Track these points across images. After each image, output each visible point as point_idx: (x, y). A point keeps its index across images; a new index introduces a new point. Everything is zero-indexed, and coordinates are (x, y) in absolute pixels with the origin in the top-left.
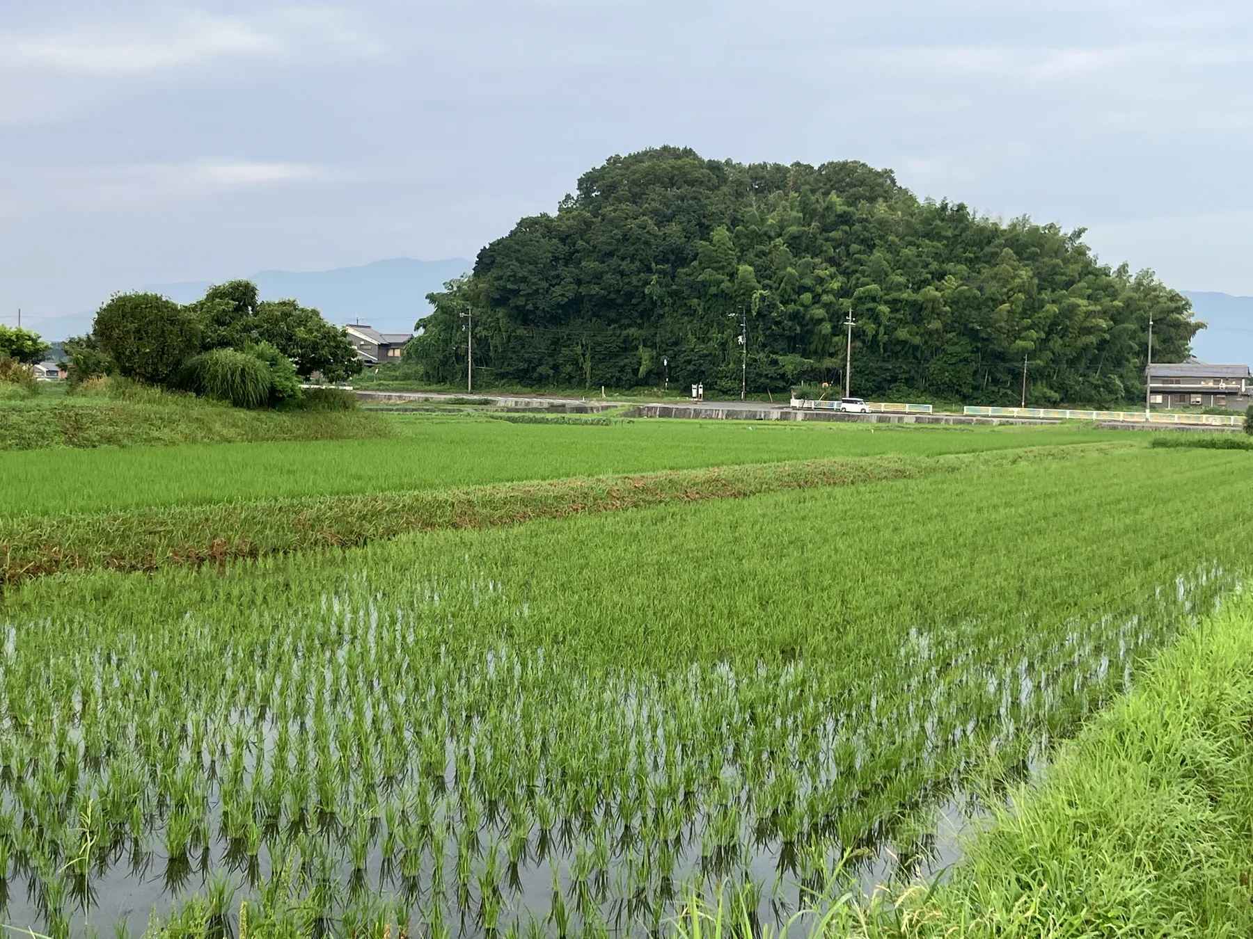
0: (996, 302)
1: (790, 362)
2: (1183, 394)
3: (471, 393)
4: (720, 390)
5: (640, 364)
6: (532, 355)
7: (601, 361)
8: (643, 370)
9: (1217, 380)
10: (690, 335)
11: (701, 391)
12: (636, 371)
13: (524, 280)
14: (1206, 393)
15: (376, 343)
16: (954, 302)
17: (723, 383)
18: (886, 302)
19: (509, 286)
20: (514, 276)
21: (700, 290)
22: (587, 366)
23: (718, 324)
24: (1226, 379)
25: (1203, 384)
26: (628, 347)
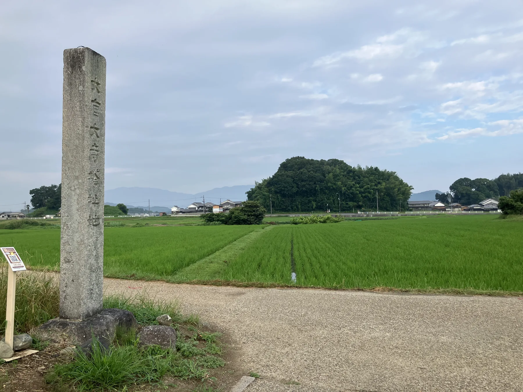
0: (394, 189)
1: (351, 204)
2: (418, 208)
3: (272, 214)
4: (334, 211)
5: (313, 205)
6: (287, 205)
7: (303, 205)
8: (314, 207)
9: (424, 204)
10: (325, 199)
11: (329, 211)
12: (312, 207)
13: (286, 187)
14: (422, 207)
15: (235, 204)
16: (385, 188)
17: (334, 209)
18: (372, 189)
19: (283, 189)
20: (284, 186)
21: (328, 188)
22: (300, 207)
23: (332, 196)
24: (426, 204)
25: (421, 205)
26: (310, 202)
